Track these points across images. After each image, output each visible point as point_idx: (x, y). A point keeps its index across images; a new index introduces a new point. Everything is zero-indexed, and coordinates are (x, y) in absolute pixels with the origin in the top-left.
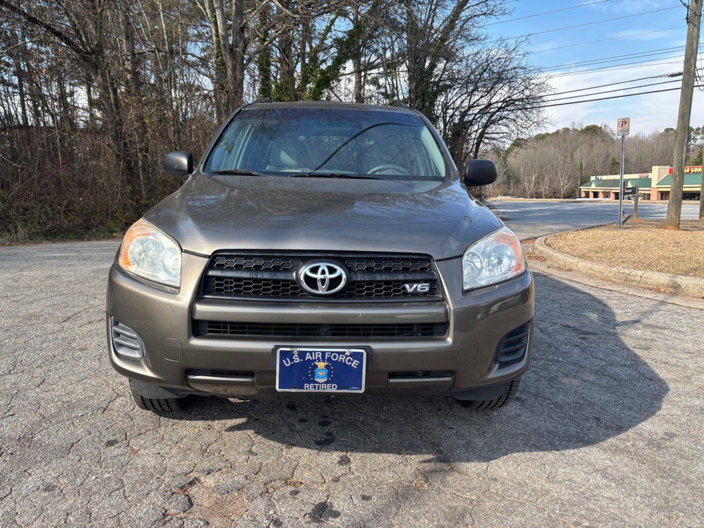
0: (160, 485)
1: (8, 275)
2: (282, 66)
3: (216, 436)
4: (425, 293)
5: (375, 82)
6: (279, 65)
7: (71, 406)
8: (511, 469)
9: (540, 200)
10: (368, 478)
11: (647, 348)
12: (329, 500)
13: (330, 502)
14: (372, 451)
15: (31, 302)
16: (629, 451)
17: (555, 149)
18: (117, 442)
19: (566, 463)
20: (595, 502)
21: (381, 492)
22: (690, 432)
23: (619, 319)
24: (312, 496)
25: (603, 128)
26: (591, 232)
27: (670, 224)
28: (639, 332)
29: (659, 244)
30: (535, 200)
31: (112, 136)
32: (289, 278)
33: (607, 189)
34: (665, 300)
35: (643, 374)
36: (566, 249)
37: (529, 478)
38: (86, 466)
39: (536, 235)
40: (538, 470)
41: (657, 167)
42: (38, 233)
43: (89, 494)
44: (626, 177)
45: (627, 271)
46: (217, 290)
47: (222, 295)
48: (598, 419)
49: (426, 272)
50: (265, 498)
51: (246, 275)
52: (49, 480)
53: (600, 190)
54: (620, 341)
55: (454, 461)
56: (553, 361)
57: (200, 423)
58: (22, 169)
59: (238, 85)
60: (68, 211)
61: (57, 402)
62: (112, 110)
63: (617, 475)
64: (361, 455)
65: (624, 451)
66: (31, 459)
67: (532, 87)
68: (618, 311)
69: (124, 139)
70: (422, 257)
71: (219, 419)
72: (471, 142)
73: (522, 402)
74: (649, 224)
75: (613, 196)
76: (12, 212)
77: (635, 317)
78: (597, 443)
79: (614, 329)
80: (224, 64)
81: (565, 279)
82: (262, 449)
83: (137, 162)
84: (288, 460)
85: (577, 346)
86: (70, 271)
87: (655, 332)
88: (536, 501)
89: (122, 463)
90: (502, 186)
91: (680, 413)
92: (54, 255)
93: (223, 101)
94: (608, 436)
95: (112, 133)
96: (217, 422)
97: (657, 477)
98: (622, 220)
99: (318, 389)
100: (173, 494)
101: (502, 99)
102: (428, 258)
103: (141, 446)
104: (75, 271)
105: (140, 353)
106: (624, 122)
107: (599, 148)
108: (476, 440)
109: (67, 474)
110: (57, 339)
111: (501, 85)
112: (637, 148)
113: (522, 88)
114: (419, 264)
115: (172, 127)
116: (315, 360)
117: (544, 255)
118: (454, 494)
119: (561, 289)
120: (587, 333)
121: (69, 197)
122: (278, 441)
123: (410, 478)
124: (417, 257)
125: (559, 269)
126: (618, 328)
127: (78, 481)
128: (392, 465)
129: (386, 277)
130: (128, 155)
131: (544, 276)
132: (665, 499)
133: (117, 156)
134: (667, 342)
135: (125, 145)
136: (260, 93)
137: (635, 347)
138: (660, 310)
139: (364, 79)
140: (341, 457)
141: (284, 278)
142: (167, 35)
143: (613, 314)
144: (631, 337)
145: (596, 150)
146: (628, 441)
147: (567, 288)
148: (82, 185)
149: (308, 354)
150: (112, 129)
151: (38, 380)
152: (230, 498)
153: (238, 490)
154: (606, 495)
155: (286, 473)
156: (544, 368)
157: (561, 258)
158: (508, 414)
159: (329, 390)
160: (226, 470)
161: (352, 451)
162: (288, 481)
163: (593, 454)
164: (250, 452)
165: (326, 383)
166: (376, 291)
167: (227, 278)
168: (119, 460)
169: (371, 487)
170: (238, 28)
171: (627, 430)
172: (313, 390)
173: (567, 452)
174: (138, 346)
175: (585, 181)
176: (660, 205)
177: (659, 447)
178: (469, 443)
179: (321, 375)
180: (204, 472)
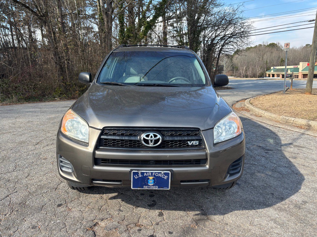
0: (82, 226)
1: (10, 121)
2: (129, 18)
3: (105, 202)
4: (197, 145)
5: (172, 25)
6: (128, 18)
7: (41, 187)
8: (234, 219)
9: (247, 79)
10: (171, 223)
11: (295, 158)
12: (154, 234)
13: (155, 235)
14: (173, 210)
15: (21, 135)
16: (286, 210)
17: (255, 54)
18: (62, 205)
19: (258, 216)
20: (271, 235)
21: (177, 230)
22: (313, 200)
23: (283, 143)
24: (147, 232)
25: (277, 44)
26: (271, 96)
27: (307, 92)
28: (292, 149)
29: (302, 103)
30: (245, 79)
31: (53, 54)
32: (136, 139)
33: (278, 73)
34: (304, 133)
35: (293, 171)
36: (259, 106)
37: (242, 223)
38: (49, 216)
39: (245, 98)
40: (246, 219)
41: (302, 63)
42: (22, 99)
43: (51, 230)
44: (288, 67)
45: (287, 118)
46: (105, 144)
47: (107, 147)
48: (273, 194)
49: (197, 136)
50: (127, 233)
51: (117, 138)
52: (34, 223)
53: (275, 73)
54: (283, 154)
55: (209, 215)
56: (252, 164)
57: (97, 196)
58: (14, 69)
59: (110, 29)
60: (34, 88)
61: (35, 185)
62: (53, 42)
63: (281, 222)
64: (168, 211)
65: (284, 210)
66: (25, 213)
67: (244, 27)
68: (282, 138)
69: (59, 55)
70: (195, 129)
71: (106, 194)
72: (216, 53)
73: (239, 185)
74: (297, 91)
75: (281, 76)
76: (10, 89)
77: (290, 142)
78: (272, 206)
79: (281, 148)
80: (103, 19)
81: (259, 121)
82: (125, 208)
83: (64, 65)
84: (137, 214)
85: (264, 156)
86: (38, 119)
87: (299, 149)
88: (245, 235)
89: (65, 215)
90: (230, 72)
91: (309, 191)
92: (30, 110)
93: (103, 37)
94: (277, 203)
95: (53, 53)
96: (105, 195)
97: (298, 223)
98: (285, 90)
99: (150, 188)
100: (87, 230)
101: (231, 33)
102: (198, 130)
103: (73, 207)
104: (40, 119)
105: (71, 170)
106: (287, 45)
107: (275, 54)
108: (219, 204)
109: (41, 221)
110: (33, 154)
111: (230, 26)
112: (293, 54)
113: (240, 27)
114: (194, 132)
115: (80, 49)
116: (148, 176)
117: (249, 109)
118: (209, 231)
119: (256, 127)
120: (268, 150)
121: (35, 82)
122: (132, 205)
123: (190, 223)
124: (193, 129)
125: (256, 116)
126: (282, 147)
127: (46, 224)
128: (182, 216)
129: (179, 139)
130: (61, 62)
131: (249, 119)
132: (301, 234)
133: (56, 63)
134: (305, 154)
135: (59, 58)
136: (120, 32)
137: (290, 157)
138: (301, 138)
139: (167, 24)
140: (159, 212)
141: (134, 139)
142: (77, 6)
143: (280, 140)
144: (288, 152)
145: (274, 55)
146: (286, 205)
147: (260, 126)
148: (41, 76)
149: (145, 173)
150: (53, 51)
151: (27, 175)
152: (112, 232)
153: (115, 229)
154: (276, 232)
155: (136, 221)
156: (249, 168)
157: (257, 111)
158: (232, 191)
159: (154, 189)
160: (109, 218)
161: (164, 210)
162: (137, 224)
163: (270, 211)
164: (120, 210)
165: (153, 185)
166: (175, 145)
167: (109, 139)
168: (63, 213)
169: (173, 227)
170: (109, 2)
171: (286, 199)
172: (147, 189)
173: (258, 210)
174: (71, 167)
175: (268, 69)
176: (303, 81)
177: (299, 208)
178: (215, 206)
179: (151, 182)
180: (100, 219)
